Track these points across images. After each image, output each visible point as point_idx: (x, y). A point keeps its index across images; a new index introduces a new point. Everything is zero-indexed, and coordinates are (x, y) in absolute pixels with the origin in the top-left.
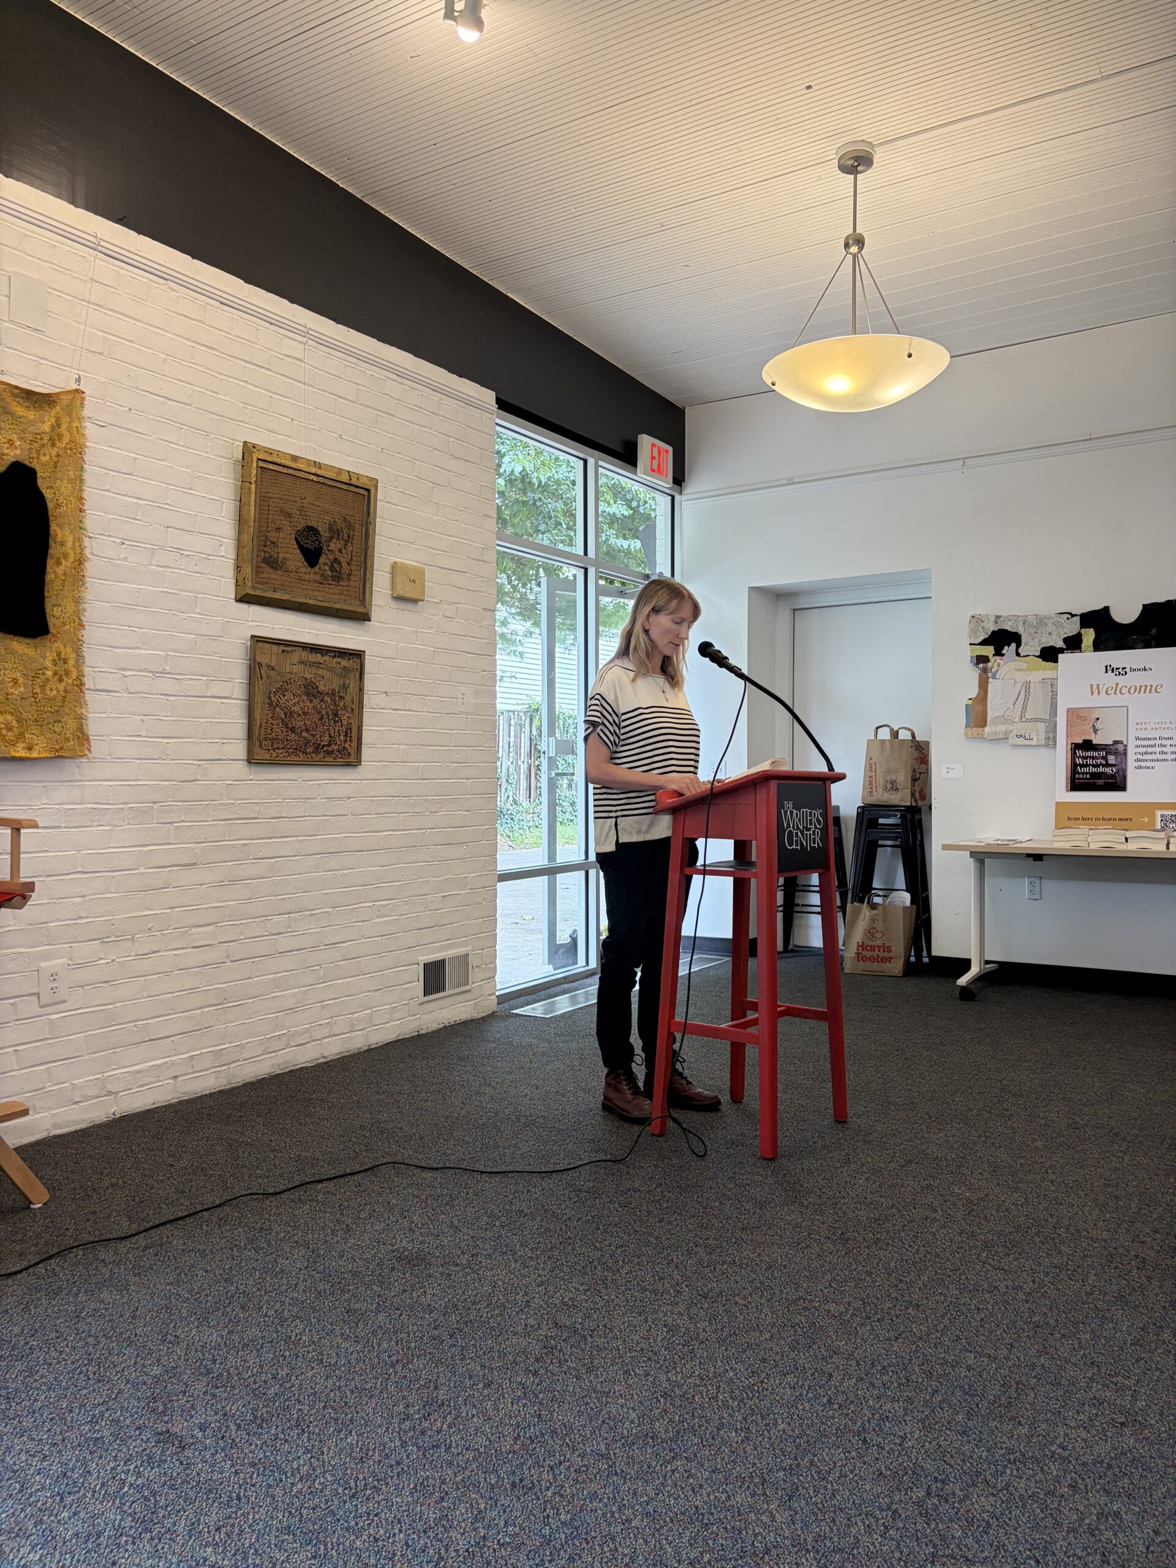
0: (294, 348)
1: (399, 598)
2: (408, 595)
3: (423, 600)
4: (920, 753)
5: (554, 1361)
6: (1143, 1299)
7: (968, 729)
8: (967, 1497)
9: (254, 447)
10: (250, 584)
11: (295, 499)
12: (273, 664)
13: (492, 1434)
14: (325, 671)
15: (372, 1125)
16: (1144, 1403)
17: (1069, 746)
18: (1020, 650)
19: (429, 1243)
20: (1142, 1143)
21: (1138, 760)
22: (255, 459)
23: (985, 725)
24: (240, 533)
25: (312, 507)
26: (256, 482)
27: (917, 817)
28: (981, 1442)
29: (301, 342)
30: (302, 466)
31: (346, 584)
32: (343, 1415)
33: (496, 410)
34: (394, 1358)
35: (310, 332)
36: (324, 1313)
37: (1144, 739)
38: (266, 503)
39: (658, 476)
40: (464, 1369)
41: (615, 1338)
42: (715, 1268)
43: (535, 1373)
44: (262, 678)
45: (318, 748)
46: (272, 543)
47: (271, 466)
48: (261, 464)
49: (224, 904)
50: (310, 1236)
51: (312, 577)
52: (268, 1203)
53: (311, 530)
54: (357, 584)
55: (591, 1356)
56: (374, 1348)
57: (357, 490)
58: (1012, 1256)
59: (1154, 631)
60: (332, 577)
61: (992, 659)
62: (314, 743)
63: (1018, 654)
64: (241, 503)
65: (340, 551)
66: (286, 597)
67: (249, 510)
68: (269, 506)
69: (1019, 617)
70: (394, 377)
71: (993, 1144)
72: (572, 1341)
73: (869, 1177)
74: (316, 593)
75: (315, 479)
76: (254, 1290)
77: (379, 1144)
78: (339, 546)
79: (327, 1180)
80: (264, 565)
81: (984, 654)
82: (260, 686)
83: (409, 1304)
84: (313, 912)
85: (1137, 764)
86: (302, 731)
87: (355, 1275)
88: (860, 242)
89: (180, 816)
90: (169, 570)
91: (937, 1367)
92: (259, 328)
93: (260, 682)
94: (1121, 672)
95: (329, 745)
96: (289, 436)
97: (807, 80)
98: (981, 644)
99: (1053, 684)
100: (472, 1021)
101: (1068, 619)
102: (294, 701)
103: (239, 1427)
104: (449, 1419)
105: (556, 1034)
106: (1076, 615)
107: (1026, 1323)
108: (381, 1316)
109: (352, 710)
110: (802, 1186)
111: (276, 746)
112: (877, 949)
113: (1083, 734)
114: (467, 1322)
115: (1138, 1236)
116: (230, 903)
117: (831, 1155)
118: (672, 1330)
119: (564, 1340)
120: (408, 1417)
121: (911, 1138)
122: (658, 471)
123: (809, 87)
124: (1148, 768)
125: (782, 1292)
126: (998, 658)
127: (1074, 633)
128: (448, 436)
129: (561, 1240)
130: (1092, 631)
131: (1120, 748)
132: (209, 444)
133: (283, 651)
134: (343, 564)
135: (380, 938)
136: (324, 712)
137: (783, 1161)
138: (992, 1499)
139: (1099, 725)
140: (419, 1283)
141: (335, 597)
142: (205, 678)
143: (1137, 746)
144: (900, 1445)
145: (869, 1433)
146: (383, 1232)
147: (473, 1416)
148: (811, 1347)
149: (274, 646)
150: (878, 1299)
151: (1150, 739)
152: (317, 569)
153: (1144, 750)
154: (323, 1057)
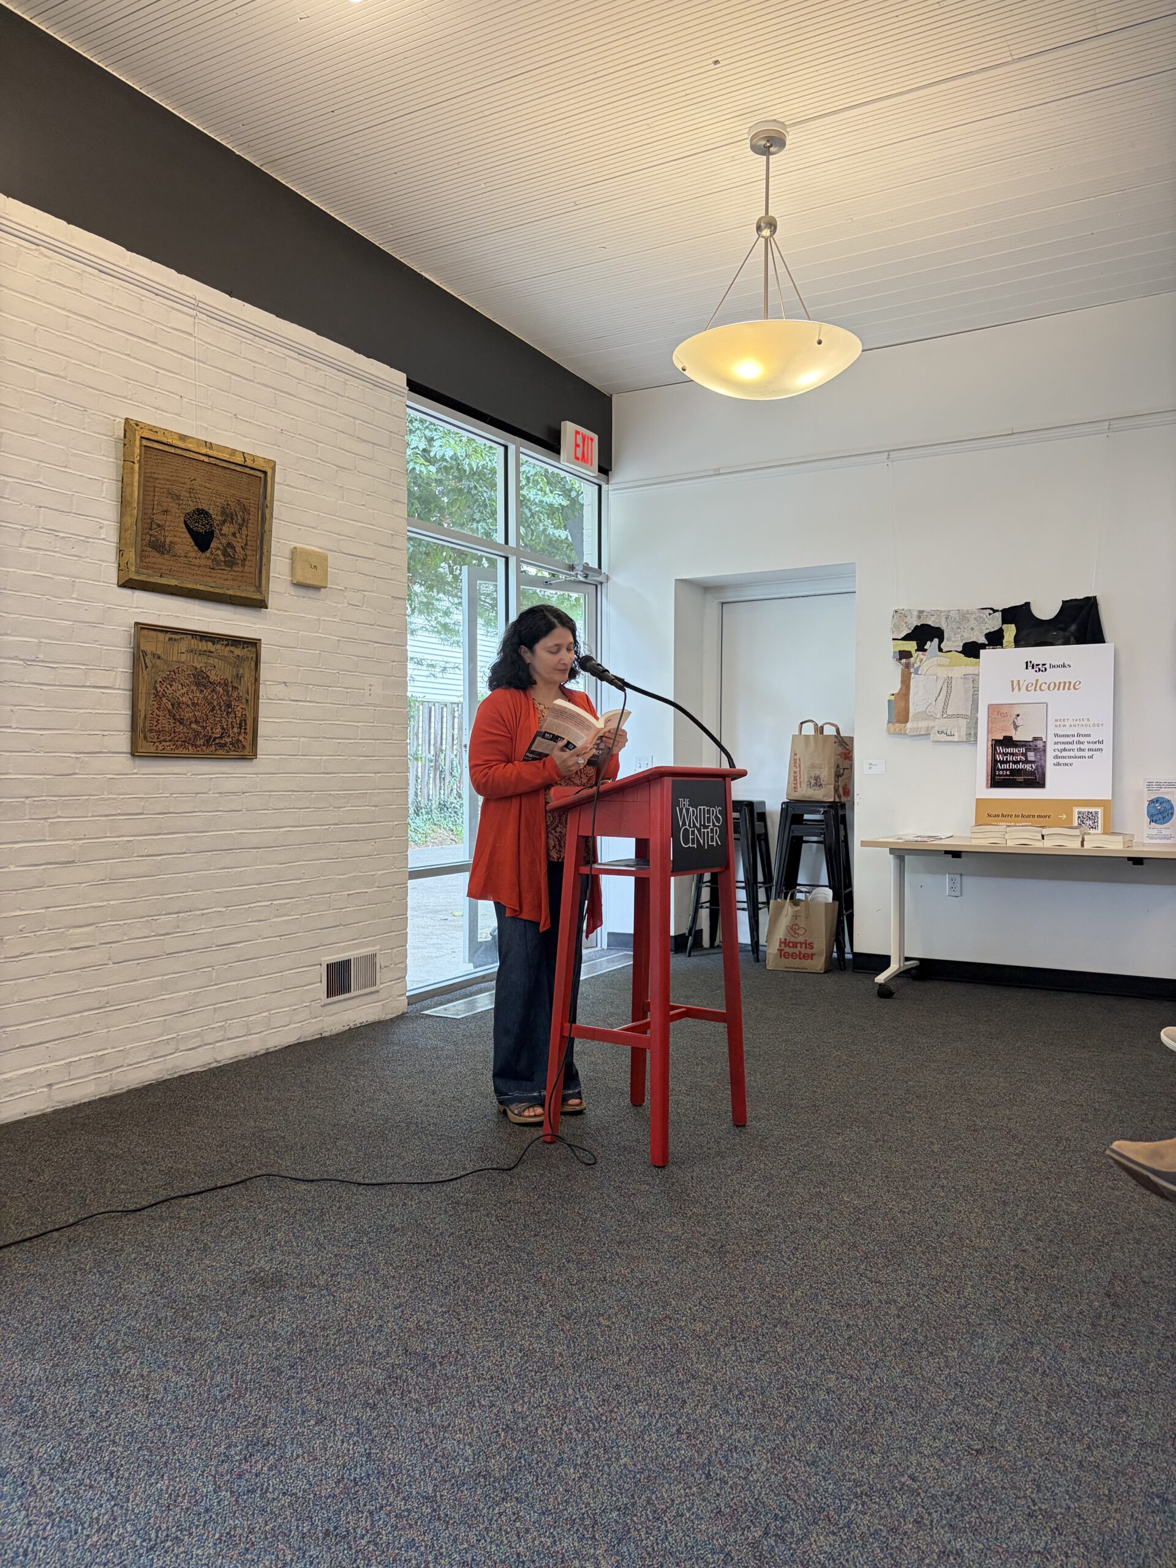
0: (182, 321)
1: (299, 585)
2: (308, 582)
3: (325, 587)
4: (844, 748)
5: (396, 1392)
6: (1017, 1312)
7: (891, 725)
8: (805, 1536)
9: (137, 425)
10: (133, 569)
11: (183, 480)
12: (159, 653)
13: (315, 1476)
14: (216, 660)
15: (254, 1134)
16: (1003, 1428)
17: (990, 743)
18: (942, 646)
19: (288, 1263)
20: (1037, 1145)
21: (1056, 757)
22: (138, 438)
23: (906, 720)
24: (122, 515)
25: (202, 488)
26: (139, 461)
27: (841, 813)
28: (828, 1473)
29: (191, 316)
30: (190, 446)
31: (241, 569)
32: (158, 1458)
33: (406, 392)
34: (225, 1393)
35: (200, 304)
36: (161, 1343)
37: (1063, 736)
38: (152, 484)
39: (582, 464)
40: (298, 1404)
41: (466, 1365)
42: (583, 1286)
43: (374, 1407)
44: (146, 667)
45: (208, 741)
46: (159, 526)
47: (156, 446)
48: (145, 443)
49: (105, 903)
50: (163, 1257)
51: (203, 562)
52: (125, 1221)
53: (201, 513)
54: (252, 570)
55: (437, 1387)
56: (206, 1381)
57: (252, 472)
58: (890, 1268)
59: (1073, 628)
60: (225, 562)
61: (915, 654)
62: (205, 736)
63: (940, 650)
64: (124, 484)
65: (234, 535)
66: (173, 582)
67: (133, 491)
68: (155, 487)
69: (941, 612)
70: (296, 355)
71: (890, 1148)
72: (420, 1369)
73: (759, 1185)
74: (208, 579)
75: (206, 459)
76: (90, 1318)
77: (258, 1154)
78: (232, 530)
79: (194, 1194)
80: (149, 549)
81: (906, 649)
82: (145, 676)
83: (254, 1331)
84: (203, 912)
85: (1056, 761)
86: (191, 723)
87: (202, 1298)
88: (772, 225)
89: (56, 812)
90: (42, 552)
91: (796, 1390)
92: (143, 298)
93: (145, 672)
94: (1040, 668)
95: (221, 737)
96: (177, 414)
97: (714, 54)
98: (904, 639)
99: (975, 679)
100: (380, 1022)
101: (990, 614)
102: (182, 691)
103: (43, 1471)
104: (271, 1461)
105: (464, 1036)
106: (998, 611)
107: (896, 1340)
108: (220, 1346)
109: (247, 701)
110: (688, 1195)
111: (162, 738)
112: (799, 945)
113: (1003, 730)
114: (311, 1351)
115: (1021, 1244)
116: (112, 902)
117: (725, 1161)
118: (527, 1354)
119: (411, 1369)
120: (228, 1458)
121: (808, 1142)
122: (583, 459)
123: (716, 62)
124: (1066, 765)
125: (649, 1311)
126: (920, 653)
127: (996, 629)
128: (354, 418)
129: (429, 1257)
130: (1013, 625)
131: (1040, 744)
132: (87, 420)
133: (170, 639)
134: (237, 549)
135: (278, 939)
136: (215, 703)
137: (674, 1168)
138: (831, 1538)
139: (1019, 721)
140: (269, 1307)
141: (227, 582)
142: (84, 667)
143: (1056, 743)
144: (744, 1479)
145: (714, 1466)
146: (242, 1251)
147: (298, 1456)
148: (668, 1371)
149: (159, 634)
150: (746, 1316)
151: (1068, 736)
152: (208, 553)
153: (1063, 746)
154: (216, 1061)
